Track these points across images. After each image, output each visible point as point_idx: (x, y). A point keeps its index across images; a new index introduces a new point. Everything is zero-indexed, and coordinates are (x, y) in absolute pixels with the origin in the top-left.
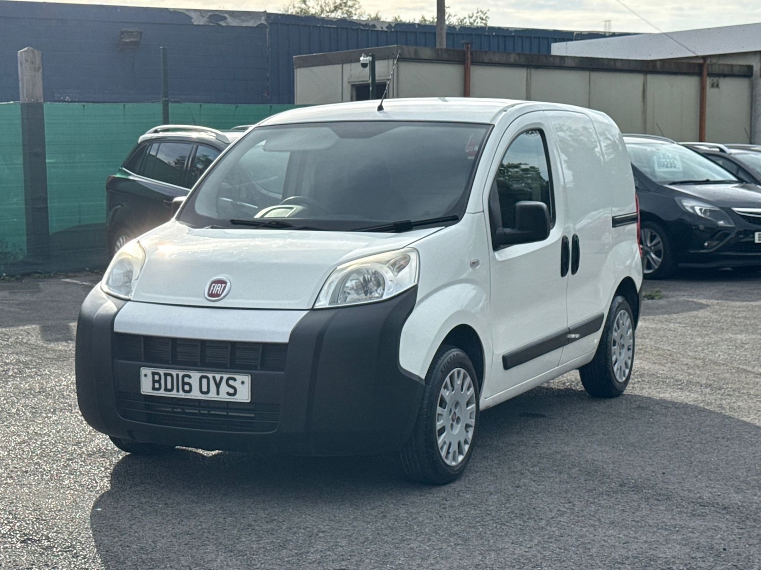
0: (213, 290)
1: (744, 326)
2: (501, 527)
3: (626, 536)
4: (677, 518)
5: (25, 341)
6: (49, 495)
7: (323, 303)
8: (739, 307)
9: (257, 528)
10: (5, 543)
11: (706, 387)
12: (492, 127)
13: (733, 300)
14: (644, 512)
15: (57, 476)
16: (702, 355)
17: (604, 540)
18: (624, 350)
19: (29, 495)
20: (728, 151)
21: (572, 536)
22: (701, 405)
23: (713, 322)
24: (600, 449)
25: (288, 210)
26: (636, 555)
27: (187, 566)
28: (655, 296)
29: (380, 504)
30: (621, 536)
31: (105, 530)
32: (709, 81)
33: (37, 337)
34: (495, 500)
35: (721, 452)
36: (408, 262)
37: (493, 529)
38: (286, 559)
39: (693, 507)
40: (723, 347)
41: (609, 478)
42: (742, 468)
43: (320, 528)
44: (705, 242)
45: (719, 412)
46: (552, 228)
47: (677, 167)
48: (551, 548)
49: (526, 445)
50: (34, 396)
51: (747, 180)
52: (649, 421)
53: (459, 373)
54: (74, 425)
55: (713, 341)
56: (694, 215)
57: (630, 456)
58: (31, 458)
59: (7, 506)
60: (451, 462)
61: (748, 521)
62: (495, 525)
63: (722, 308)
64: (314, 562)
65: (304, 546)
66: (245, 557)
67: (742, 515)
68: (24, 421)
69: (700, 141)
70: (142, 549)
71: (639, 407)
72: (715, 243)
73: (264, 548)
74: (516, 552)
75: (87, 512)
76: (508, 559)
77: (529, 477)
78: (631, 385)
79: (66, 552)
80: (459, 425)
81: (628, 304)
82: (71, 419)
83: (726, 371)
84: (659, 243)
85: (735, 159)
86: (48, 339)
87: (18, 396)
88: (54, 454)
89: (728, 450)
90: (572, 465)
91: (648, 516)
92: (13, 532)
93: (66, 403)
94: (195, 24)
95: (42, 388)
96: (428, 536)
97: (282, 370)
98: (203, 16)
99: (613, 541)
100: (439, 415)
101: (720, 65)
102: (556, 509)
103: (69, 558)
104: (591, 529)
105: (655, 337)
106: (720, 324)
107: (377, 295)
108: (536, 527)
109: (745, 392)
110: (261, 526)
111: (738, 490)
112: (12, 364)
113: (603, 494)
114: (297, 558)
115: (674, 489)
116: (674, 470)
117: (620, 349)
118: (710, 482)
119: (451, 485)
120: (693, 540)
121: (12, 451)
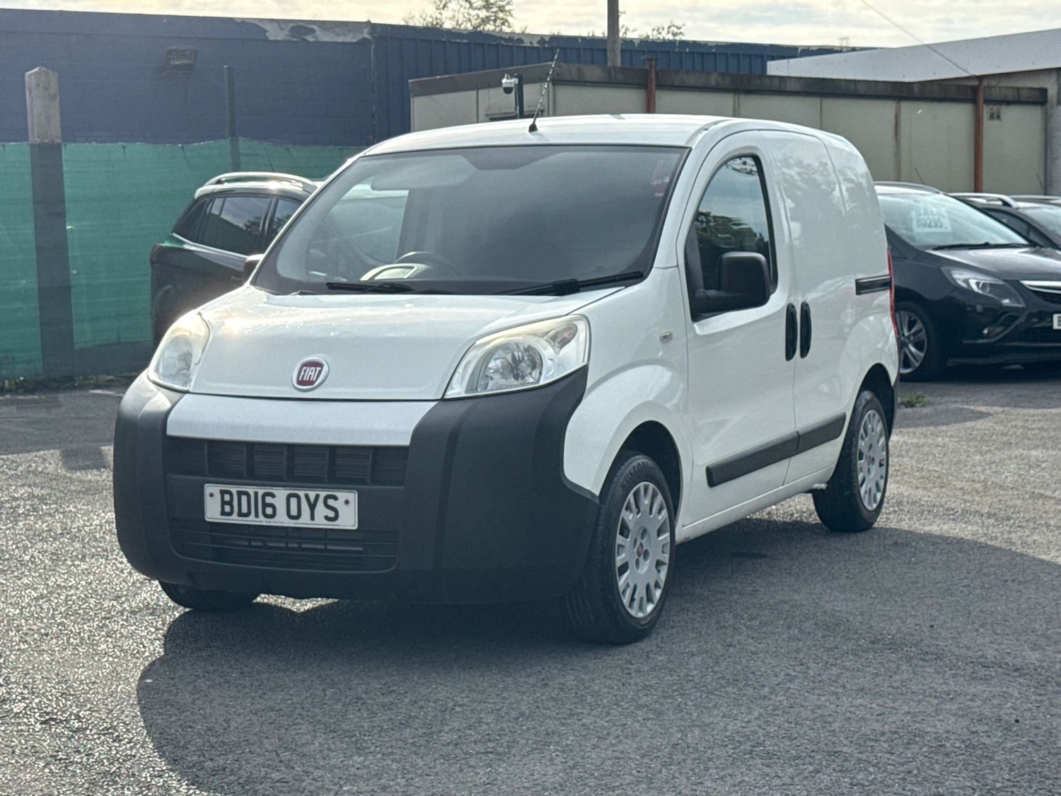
0: (303, 376)
1: (1041, 440)
2: (707, 697)
3: (881, 706)
4: (951, 682)
5: (40, 469)
6: (78, 663)
7: (457, 391)
8: (1033, 415)
9: (370, 701)
10: (19, 724)
11: (989, 517)
12: (687, 150)
13: (1024, 407)
14: (906, 676)
15: (89, 639)
16: (982, 478)
17: (850, 712)
18: (874, 466)
19: (51, 664)
20: (1015, 204)
21: (807, 707)
22: (983, 540)
23: (997, 434)
24: (843, 597)
25: (407, 270)
26: (895, 730)
27: (272, 751)
28: (917, 403)
29: (540, 668)
30: (874, 705)
31: (157, 706)
32: (986, 110)
33: (57, 465)
34: (699, 663)
35: (1011, 599)
36: (573, 335)
37: (696, 699)
38: (411, 741)
39: (973, 668)
40: (1012, 466)
41: (856, 633)
42: (1041, 619)
43: (456, 701)
44: (984, 329)
45: (1008, 548)
46: (773, 292)
47: (944, 226)
48: (778, 722)
49: (740, 594)
50: (55, 539)
51: (1041, 244)
52: (911, 560)
53: (646, 488)
54: (111, 575)
55: (997, 458)
56: (969, 291)
57: (884, 605)
58: (53, 617)
59: (20, 678)
60: (637, 613)
61: (1049, 685)
62: (699, 694)
63: (1010, 417)
64: (449, 744)
65: (434, 723)
66: (354, 739)
67: (1040, 677)
68: (42, 571)
69: (976, 191)
70: (209, 730)
71: (896, 544)
72: (999, 329)
73: (379, 726)
74: (730, 727)
75: (133, 685)
76: (718, 737)
77: (745, 633)
78: (885, 516)
79: (104, 735)
80: (648, 562)
81: (878, 402)
82: (106, 567)
83: (1016, 497)
84: (921, 330)
85: (1025, 216)
86: (73, 466)
87: (32, 539)
88: (85, 612)
89: (1021, 596)
90: (805, 617)
91: (911, 681)
92: (30, 710)
93: (100, 547)
94: (271, 39)
95: (66, 529)
96: (607, 709)
97: (401, 483)
98: (282, 29)
99: (863, 713)
100: (619, 546)
101: (1001, 88)
102: (783, 673)
103: (108, 742)
104: (833, 698)
105: (917, 455)
106: (1008, 437)
107: (531, 380)
108: (756, 695)
109: (1043, 522)
110: (374, 700)
111: (1035, 647)
112: (23, 499)
113: (847, 653)
114: (425, 738)
115: (946, 646)
116: (945, 622)
117: (869, 464)
118: (996, 637)
119: (637, 644)
120: (973, 710)
121: (26, 608)
